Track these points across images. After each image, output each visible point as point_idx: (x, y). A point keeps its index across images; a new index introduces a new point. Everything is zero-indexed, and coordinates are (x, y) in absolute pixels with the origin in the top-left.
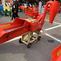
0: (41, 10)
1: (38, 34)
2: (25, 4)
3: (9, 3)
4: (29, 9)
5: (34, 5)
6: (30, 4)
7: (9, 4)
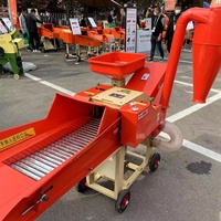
0: (135, 40)
1: (151, 145)
2: (72, 20)
3: (5, 20)
4: (92, 39)
5: (105, 22)
6: (91, 20)
7: (9, 25)
